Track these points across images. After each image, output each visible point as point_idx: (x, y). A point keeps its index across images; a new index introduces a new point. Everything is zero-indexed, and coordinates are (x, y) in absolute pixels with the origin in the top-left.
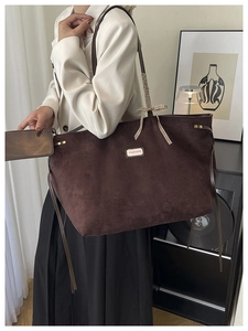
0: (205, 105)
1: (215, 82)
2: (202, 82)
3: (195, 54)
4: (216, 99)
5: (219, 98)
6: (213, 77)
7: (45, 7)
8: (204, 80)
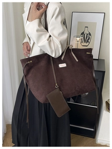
0: (83, 44)
1: (87, 34)
2: (82, 34)
3: (78, 22)
4: (88, 41)
5: (89, 41)
6: (86, 32)
7: (13, 3)
8: (83, 33)
